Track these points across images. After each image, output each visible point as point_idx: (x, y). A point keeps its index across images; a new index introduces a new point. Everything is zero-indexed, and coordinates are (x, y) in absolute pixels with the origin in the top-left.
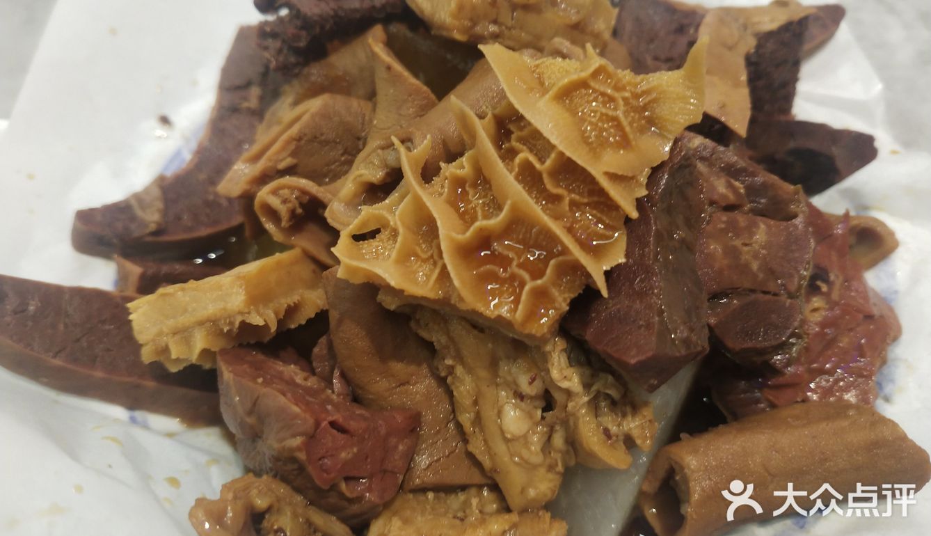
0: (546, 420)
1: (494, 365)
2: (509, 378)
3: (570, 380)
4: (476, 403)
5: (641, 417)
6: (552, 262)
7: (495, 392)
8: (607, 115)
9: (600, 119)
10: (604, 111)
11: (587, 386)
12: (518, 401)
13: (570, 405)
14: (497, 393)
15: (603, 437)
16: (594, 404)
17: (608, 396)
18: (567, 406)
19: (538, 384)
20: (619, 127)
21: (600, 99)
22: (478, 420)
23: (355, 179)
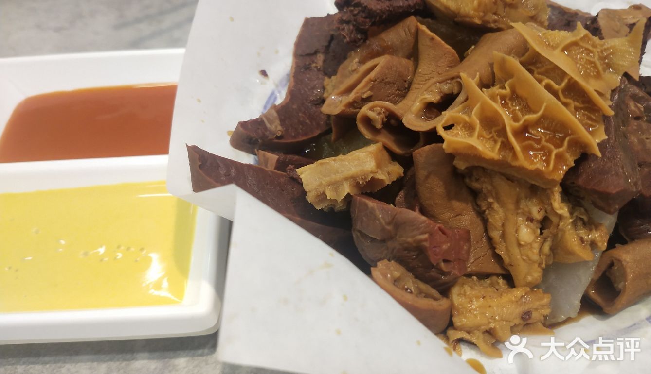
0: (544, 234)
1: (517, 203)
2: (526, 209)
3: (563, 209)
4: (503, 225)
5: (601, 231)
6: (567, 139)
7: (516, 218)
8: (589, 61)
9: (586, 63)
10: (588, 58)
11: (571, 213)
12: (529, 223)
13: (561, 224)
14: (517, 218)
15: (580, 242)
16: (574, 224)
17: (582, 219)
18: (558, 225)
19: (543, 213)
20: (595, 67)
21: (585, 52)
22: (503, 236)
23: (421, 100)
